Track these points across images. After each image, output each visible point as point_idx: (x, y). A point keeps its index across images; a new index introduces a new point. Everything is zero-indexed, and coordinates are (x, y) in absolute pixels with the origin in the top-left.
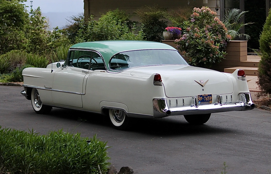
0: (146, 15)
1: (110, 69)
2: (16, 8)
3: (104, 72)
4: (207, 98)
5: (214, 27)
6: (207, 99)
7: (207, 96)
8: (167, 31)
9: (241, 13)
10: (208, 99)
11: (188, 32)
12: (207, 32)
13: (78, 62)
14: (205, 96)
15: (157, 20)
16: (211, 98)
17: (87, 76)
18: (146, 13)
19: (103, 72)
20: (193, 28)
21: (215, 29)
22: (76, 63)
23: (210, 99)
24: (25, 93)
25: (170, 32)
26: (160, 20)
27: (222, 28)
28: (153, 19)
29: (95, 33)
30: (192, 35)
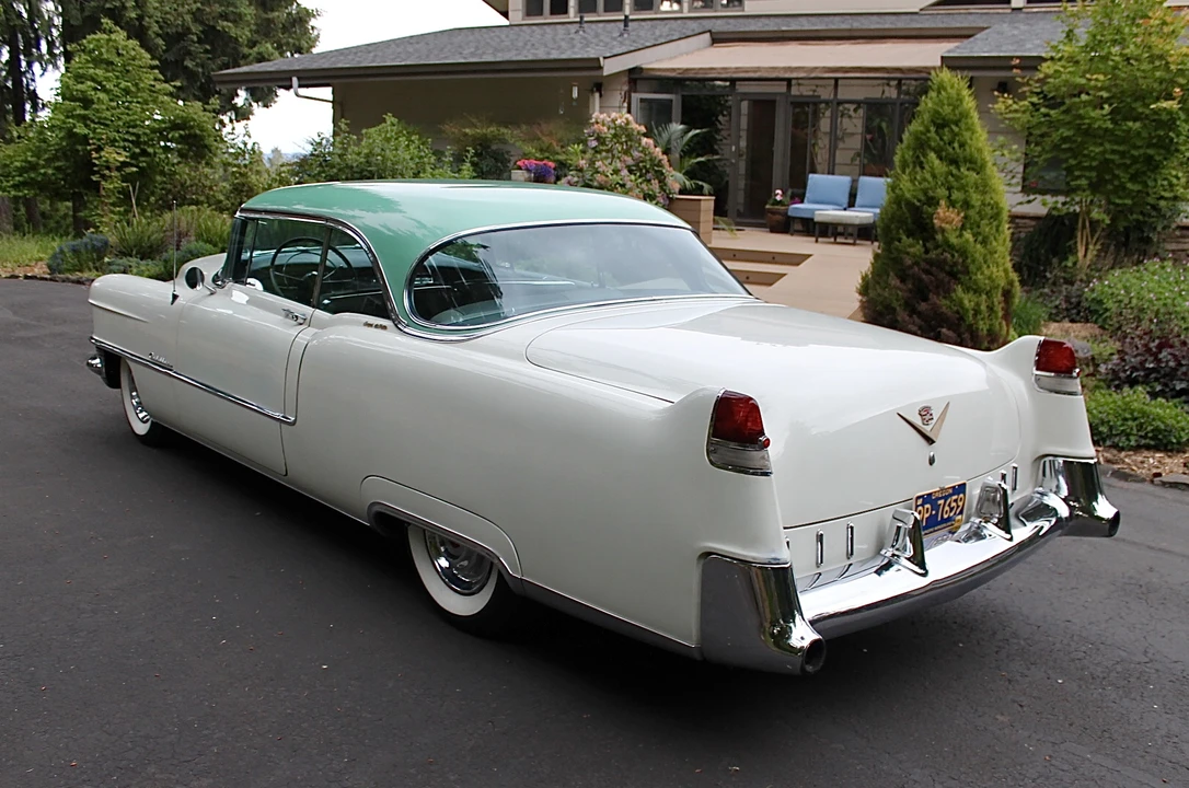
0: (466, 135)
1: (414, 319)
2: (195, 120)
3: (384, 328)
4: (949, 505)
5: (642, 162)
6: (947, 508)
7: (951, 495)
8: (520, 168)
9: (691, 134)
10: (951, 509)
11: (581, 170)
12: (625, 172)
13: (276, 263)
14: (941, 498)
15: (489, 147)
16: (960, 504)
17: (306, 335)
18: (467, 130)
19: (376, 326)
20: (592, 163)
21: (645, 167)
22: (267, 269)
23: (958, 506)
24: (99, 366)
25: (528, 170)
26: (494, 147)
27: (660, 164)
28: (480, 145)
29: (352, 167)
30: (591, 180)
